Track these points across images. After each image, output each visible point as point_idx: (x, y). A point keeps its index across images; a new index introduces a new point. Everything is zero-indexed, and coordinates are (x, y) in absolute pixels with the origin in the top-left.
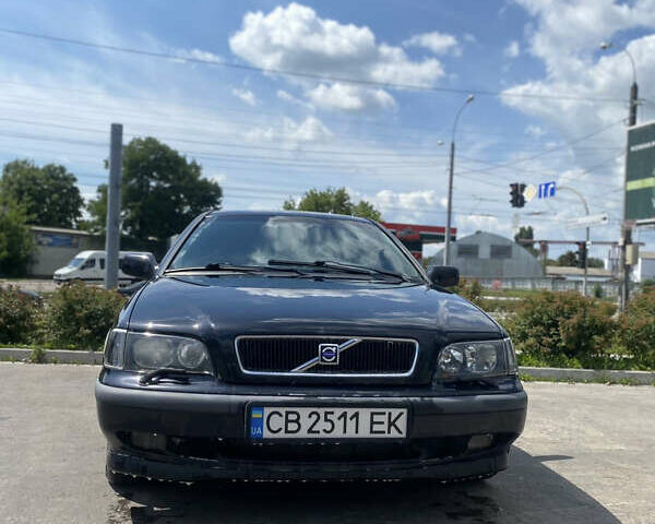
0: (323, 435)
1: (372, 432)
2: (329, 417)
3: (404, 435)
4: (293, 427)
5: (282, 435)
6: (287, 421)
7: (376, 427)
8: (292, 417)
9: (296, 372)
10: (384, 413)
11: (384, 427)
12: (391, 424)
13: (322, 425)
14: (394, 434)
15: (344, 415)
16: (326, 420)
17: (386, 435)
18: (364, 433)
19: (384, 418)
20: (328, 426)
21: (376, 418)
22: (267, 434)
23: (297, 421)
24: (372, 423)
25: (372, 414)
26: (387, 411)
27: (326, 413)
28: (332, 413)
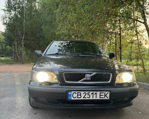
0: (87, 99)
1: (100, 98)
2: (89, 94)
3: (108, 99)
5: (76, 99)
6: (78, 95)
7: (101, 97)
8: (79, 94)
9: (80, 82)
10: (103, 93)
11: (103, 96)
12: (105, 95)
14: (106, 98)
15: (93, 93)
16: (88, 95)
17: (104, 99)
18: (98, 98)
20: (89, 96)
22: (72, 99)
24: (100, 95)
25: (100, 93)
26: (104, 92)
27: (88, 93)
28: (90, 93)
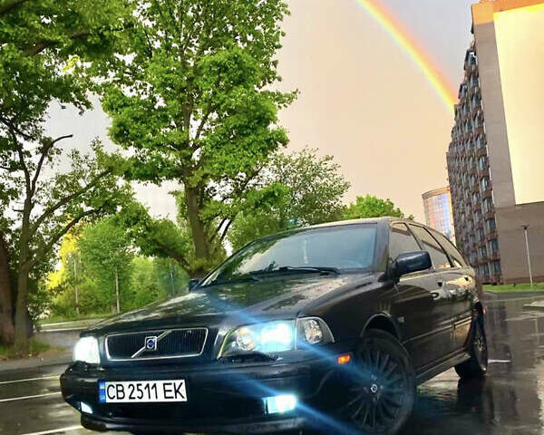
0: (137, 400)
1: (166, 398)
2: (140, 387)
3: (186, 400)
4: (121, 395)
5: (115, 400)
6: (118, 391)
7: (167, 394)
8: (120, 388)
10: (170, 384)
11: (172, 394)
12: (177, 391)
13: (136, 394)
14: (179, 399)
15: (148, 385)
16: (138, 390)
17: (174, 400)
18: (161, 399)
19: (171, 387)
20: (140, 394)
21: (167, 387)
22: (108, 401)
23: (122, 391)
24: (165, 391)
25: (164, 384)
26: (173, 382)
27: (138, 385)
28: (141, 385)
